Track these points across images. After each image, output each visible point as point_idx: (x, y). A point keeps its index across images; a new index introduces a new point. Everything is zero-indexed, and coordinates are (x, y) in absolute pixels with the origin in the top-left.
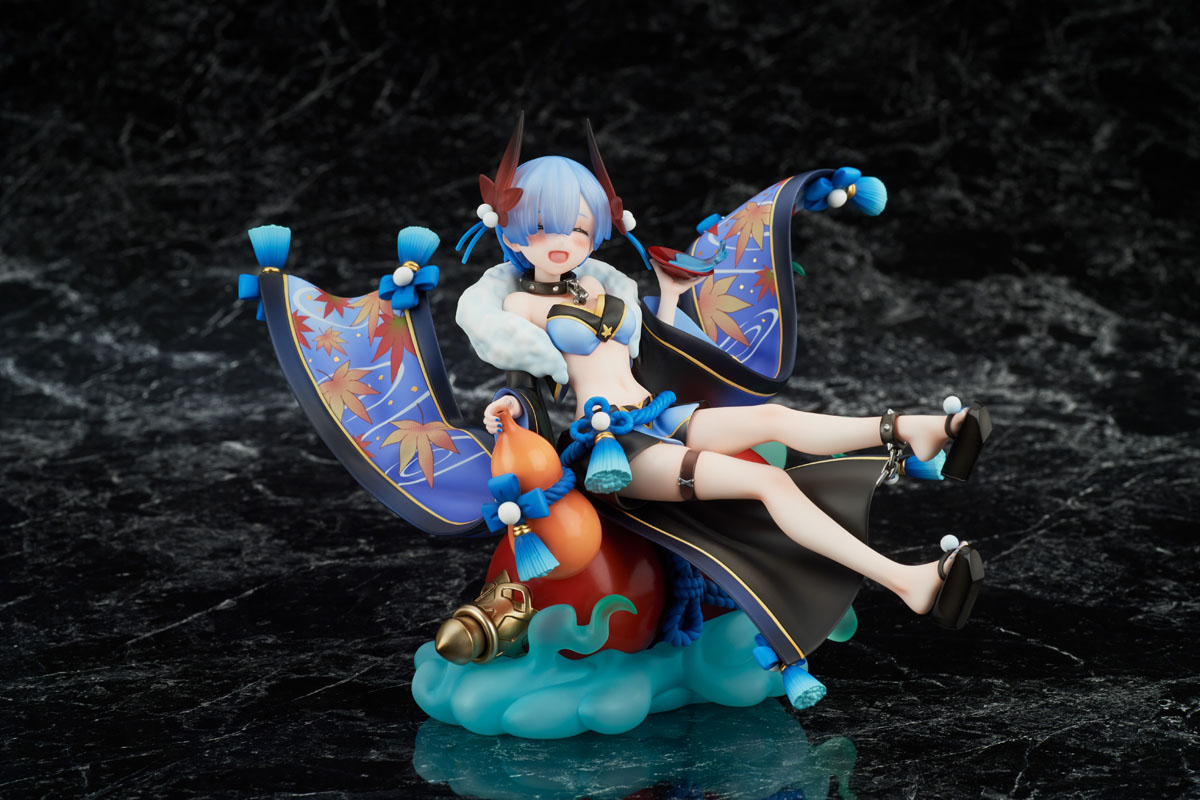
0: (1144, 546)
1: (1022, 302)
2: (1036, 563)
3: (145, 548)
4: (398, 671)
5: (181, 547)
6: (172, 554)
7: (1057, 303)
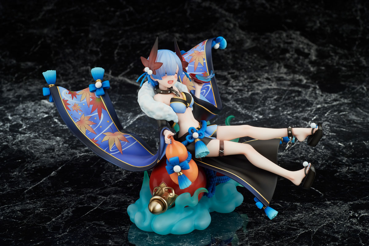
0: (335, 142)
1: (286, 41)
2: (302, 150)
3: (24, 148)
4: (112, 203)
5: (35, 148)
6: (33, 151)
7: (297, 41)
